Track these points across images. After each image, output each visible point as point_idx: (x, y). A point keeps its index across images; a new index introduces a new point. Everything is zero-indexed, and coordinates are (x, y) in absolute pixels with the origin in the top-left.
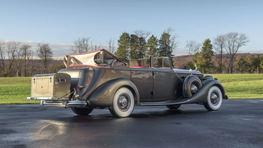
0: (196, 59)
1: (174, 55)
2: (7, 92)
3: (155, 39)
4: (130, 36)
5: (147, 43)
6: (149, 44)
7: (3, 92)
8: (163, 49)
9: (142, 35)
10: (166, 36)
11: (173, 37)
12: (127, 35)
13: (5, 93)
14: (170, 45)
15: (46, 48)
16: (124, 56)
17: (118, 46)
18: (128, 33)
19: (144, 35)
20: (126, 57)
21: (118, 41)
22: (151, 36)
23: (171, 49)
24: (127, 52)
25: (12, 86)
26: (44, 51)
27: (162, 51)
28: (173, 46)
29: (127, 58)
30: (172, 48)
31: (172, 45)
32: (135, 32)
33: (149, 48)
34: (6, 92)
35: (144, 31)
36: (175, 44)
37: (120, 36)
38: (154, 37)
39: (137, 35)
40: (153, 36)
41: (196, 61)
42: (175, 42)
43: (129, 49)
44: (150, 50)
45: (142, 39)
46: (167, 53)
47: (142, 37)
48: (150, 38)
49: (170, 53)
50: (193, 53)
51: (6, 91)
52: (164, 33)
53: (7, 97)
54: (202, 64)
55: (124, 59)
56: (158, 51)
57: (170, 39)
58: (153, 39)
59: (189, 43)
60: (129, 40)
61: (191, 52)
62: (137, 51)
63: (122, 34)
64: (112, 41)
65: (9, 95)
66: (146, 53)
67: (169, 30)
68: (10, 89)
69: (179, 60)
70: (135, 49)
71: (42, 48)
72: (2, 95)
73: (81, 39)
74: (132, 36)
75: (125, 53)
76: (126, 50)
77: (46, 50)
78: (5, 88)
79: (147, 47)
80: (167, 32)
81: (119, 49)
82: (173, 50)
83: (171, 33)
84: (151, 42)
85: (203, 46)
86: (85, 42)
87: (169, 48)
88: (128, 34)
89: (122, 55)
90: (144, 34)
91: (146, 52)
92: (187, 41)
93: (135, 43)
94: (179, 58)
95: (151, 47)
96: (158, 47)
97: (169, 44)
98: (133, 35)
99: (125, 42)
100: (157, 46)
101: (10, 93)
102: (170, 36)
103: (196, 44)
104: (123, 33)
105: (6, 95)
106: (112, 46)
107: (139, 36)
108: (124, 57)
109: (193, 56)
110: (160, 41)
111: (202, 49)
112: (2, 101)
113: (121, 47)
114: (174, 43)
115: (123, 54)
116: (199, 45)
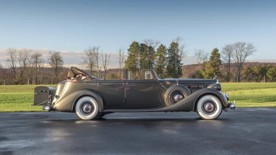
0: (204, 68)
1: (183, 64)
2: (13, 100)
3: (164, 47)
4: (140, 45)
5: (157, 52)
6: (159, 52)
7: (10, 100)
8: (172, 57)
9: (151, 44)
10: (174, 45)
11: (182, 46)
12: (137, 43)
13: (11, 101)
14: (179, 54)
15: (57, 56)
16: (134, 64)
17: (128, 55)
18: (138, 42)
19: (153, 45)
20: (136, 66)
21: (128, 50)
22: (160, 45)
23: (180, 58)
24: (137, 61)
25: (19, 94)
26: (55, 60)
27: (171, 60)
28: (182, 55)
29: (137, 67)
30: (181, 57)
31: (181, 54)
32: (145, 41)
33: (158, 57)
34: (12, 100)
35: (154, 40)
36: (184, 53)
37: (130, 45)
38: (163, 46)
39: (146, 44)
40: (162, 45)
41: (204, 70)
42: (183, 51)
43: (139, 58)
44: (159, 59)
45: (151, 48)
46: (176, 62)
47: (151, 46)
48: (159, 47)
49: (178, 61)
50: (202, 62)
51: (12, 99)
52: (172, 42)
53: (13, 105)
54: (210, 73)
55: (133, 68)
56: (167, 60)
57: (179, 48)
58: (162, 48)
59: (198, 52)
60: (138, 49)
61: (199, 61)
62: (146, 59)
63: (132, 43)
64: (123, 50)
65: (16, 102)
66: (156, 62)
67: (178, 39)
68: (17, 97)
69: (190, 69)
70: (145, 58)
71: (54, 56)
72: (9, 103)
73: (92, 48)
74: (142, 45)
75: (135, 61)
76: (136, 58)
77: (57, 58)
78: (12, 96)
79: (156, 56)
80: (176, 41)
81: (129, 57)
82: (182, 59)
83: (180, 42)
84: (160, 51)
85: (211, 55)
86: (96, 51)
87: (178, 56)
88: (138, 43)
89: (132, 63)
90: (154, 43)
91: (156, 61)
92: (196, 51)
93: (145, 52)
94: (189, 67)
95: (160, 55)
96: (167, 56)
97: (178, 53)
98: (143, 44)
99: (134, 51)
100: (166, 55)
101: (16, 101)
102: (178, 45)
103: (204, 53)
104: (133, 43)
105: (12, 103)
106: (122, 54)
107: (149, 45)
108: (133, 65)
109: (201, 64)
110: (169, 50)
111: (210, 58)
112: (7, 109)
113: (131, 56)
114: (183, 52)
115: (133, 62)
116: (208, 54)
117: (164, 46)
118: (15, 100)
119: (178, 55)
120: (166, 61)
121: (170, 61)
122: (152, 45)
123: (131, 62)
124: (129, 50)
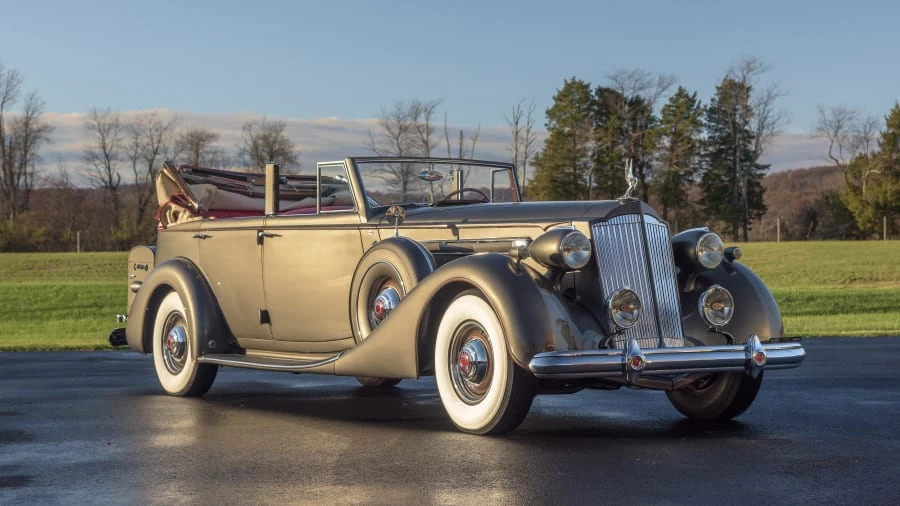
0: (857, 184)
1: (767, 167)
2: (95, 305)
3: (691, 101)
4: (593, 93)
5: (661, 122)
6: (668, 122)
7: (84, 307)
8: (724, 141)
9: (641, 89)
10: (733, 92)
11: (765, 94)
12: (584, 88)
13: (89, 310)
14: (753, 126)
15: (275, 142)
16: (572, 170)
17: (548, 135)
18: (586, 83)
19: (646, 91)
20: (580, 176)
21: (548, 112)
22: (673, 91)
23: (758, 140)
24: (584, 155)
25: (117, 286)
26: (265, 155)
27: (720, 151)
28: (765, 131)
29: (584, 180)
30: (761, 139)
31: (761, 126)
32: (615, 78)
33: (666, 142)
34: (91, 306)
35: (649, 74)
36: (774, 123)
37: (556, 94)
38: (687, 96)
39: (620, 91)
40: (681, 93)
41: (857, 190)
42: (771, 114)
43: (591, 144)
44: (672, 149)
45: (638, 106)
46: (738, 159)
47: (638, 97)
48: (671, 99)
49: (750, 157)
50: (847, 159)
51: (92, 301)
52: (725, 80)
53: (95, 323)
54: (881, 200)
55: (569, 183)
56: (703, 153)
57: (751, 102)
58: (683, 105)
59: (829, 117)
60: (589, 109)
61: (835, 154)
62: (620, 150)
63: (561, 87)
64: (526, 114)
65: (104, 315)
66: (657, 159)
67: (749, 67)
68: (109, 295)
69: (803, 185)
70: (614, 144)
71: (261, 142)
72: (79, 317)
73: (406, 108)
74: (601, 91)
75: (575, 159)
76: (579, 147)
77: (276, 147)
78: (89, 292)
79: (660, 135)
80: (740, 75)
81: (552, 143)
82: (763, 146)
83: (755, 78)
84: (675, 115)
85: (884, 129)
86: (422, 120)
87: (748, 136)
88: (587, 86)
89: (564, 165)
90: (649, 85)
91: (657, 155)
92: (821, 111)
93: (613, 121)
94: (800, 179)
95: (674, 134)
96: (705, 135)
97: (746, 123)
98: (607, 90)
99: (573, 117)
100: (700, 132)
101: (107, 310)
102: (749, 89)
103: (855, 122)
104: (566, 84)
105: (90, 319)
106: (523, 134)
107: (629, 95)
108: (568, 175)
109: (842, 168)
110: (712, 111)
111: (882, 140)
112: (71, 338)
113: (559, 138)
114: (769, 120)
115: (567, 162)
116: (872, 124)
117: (691, 95)
118: (102, 307)
119: (747, 131)
120: (698, 154)
121: (715, 156)
122: (642, 94)
123: (561, 163)
124: (550, 114)
